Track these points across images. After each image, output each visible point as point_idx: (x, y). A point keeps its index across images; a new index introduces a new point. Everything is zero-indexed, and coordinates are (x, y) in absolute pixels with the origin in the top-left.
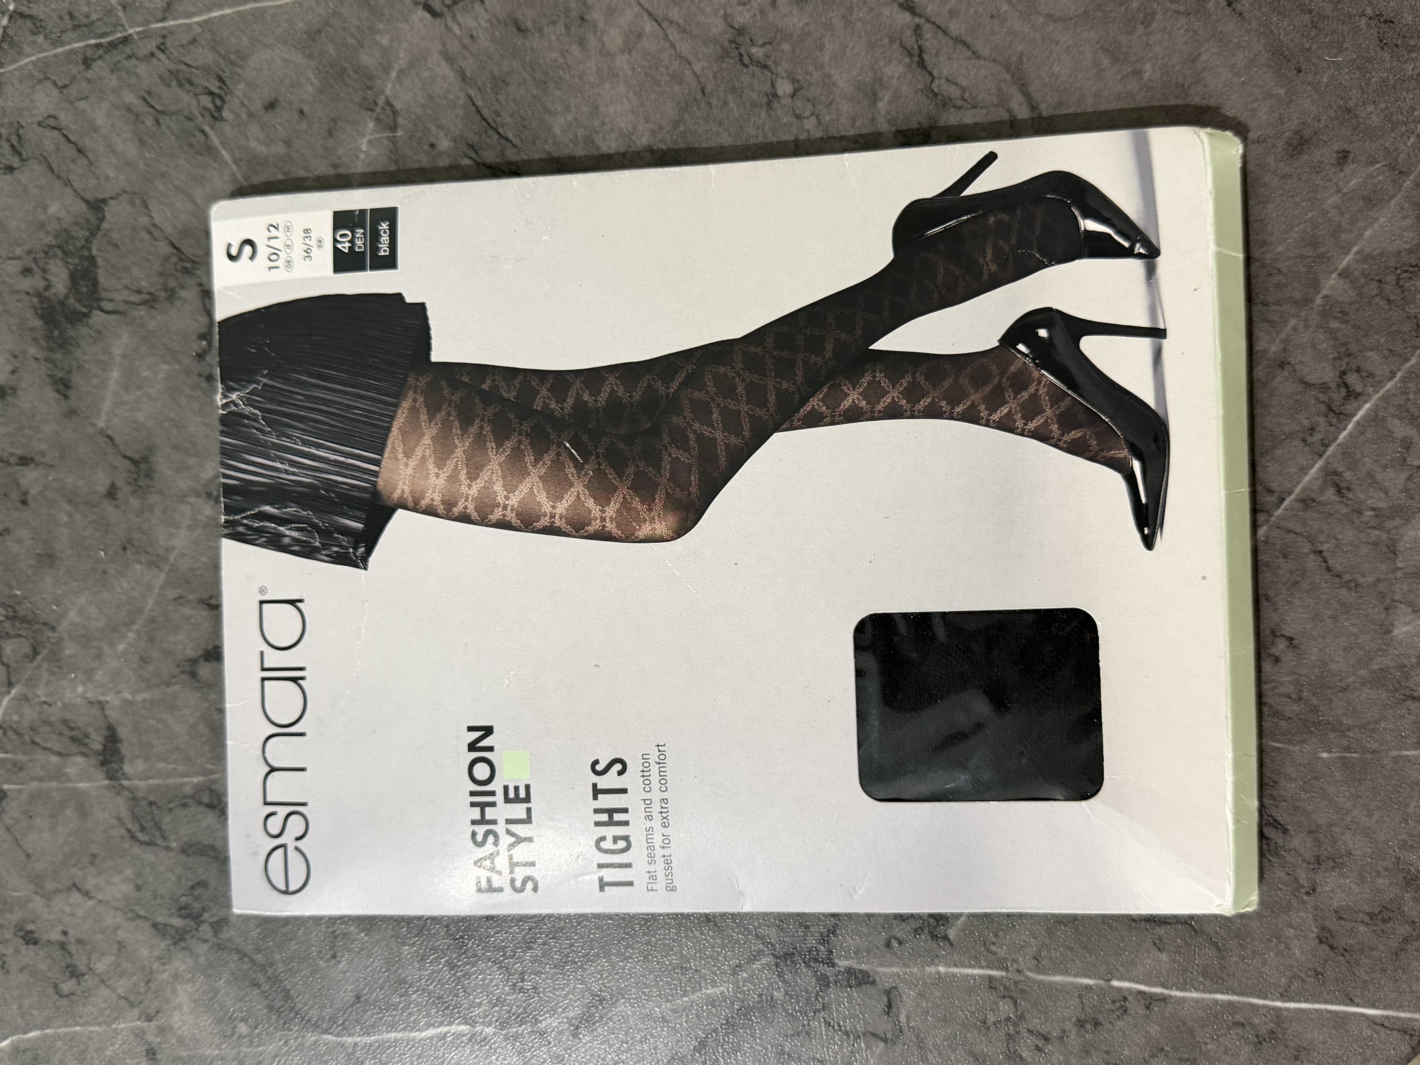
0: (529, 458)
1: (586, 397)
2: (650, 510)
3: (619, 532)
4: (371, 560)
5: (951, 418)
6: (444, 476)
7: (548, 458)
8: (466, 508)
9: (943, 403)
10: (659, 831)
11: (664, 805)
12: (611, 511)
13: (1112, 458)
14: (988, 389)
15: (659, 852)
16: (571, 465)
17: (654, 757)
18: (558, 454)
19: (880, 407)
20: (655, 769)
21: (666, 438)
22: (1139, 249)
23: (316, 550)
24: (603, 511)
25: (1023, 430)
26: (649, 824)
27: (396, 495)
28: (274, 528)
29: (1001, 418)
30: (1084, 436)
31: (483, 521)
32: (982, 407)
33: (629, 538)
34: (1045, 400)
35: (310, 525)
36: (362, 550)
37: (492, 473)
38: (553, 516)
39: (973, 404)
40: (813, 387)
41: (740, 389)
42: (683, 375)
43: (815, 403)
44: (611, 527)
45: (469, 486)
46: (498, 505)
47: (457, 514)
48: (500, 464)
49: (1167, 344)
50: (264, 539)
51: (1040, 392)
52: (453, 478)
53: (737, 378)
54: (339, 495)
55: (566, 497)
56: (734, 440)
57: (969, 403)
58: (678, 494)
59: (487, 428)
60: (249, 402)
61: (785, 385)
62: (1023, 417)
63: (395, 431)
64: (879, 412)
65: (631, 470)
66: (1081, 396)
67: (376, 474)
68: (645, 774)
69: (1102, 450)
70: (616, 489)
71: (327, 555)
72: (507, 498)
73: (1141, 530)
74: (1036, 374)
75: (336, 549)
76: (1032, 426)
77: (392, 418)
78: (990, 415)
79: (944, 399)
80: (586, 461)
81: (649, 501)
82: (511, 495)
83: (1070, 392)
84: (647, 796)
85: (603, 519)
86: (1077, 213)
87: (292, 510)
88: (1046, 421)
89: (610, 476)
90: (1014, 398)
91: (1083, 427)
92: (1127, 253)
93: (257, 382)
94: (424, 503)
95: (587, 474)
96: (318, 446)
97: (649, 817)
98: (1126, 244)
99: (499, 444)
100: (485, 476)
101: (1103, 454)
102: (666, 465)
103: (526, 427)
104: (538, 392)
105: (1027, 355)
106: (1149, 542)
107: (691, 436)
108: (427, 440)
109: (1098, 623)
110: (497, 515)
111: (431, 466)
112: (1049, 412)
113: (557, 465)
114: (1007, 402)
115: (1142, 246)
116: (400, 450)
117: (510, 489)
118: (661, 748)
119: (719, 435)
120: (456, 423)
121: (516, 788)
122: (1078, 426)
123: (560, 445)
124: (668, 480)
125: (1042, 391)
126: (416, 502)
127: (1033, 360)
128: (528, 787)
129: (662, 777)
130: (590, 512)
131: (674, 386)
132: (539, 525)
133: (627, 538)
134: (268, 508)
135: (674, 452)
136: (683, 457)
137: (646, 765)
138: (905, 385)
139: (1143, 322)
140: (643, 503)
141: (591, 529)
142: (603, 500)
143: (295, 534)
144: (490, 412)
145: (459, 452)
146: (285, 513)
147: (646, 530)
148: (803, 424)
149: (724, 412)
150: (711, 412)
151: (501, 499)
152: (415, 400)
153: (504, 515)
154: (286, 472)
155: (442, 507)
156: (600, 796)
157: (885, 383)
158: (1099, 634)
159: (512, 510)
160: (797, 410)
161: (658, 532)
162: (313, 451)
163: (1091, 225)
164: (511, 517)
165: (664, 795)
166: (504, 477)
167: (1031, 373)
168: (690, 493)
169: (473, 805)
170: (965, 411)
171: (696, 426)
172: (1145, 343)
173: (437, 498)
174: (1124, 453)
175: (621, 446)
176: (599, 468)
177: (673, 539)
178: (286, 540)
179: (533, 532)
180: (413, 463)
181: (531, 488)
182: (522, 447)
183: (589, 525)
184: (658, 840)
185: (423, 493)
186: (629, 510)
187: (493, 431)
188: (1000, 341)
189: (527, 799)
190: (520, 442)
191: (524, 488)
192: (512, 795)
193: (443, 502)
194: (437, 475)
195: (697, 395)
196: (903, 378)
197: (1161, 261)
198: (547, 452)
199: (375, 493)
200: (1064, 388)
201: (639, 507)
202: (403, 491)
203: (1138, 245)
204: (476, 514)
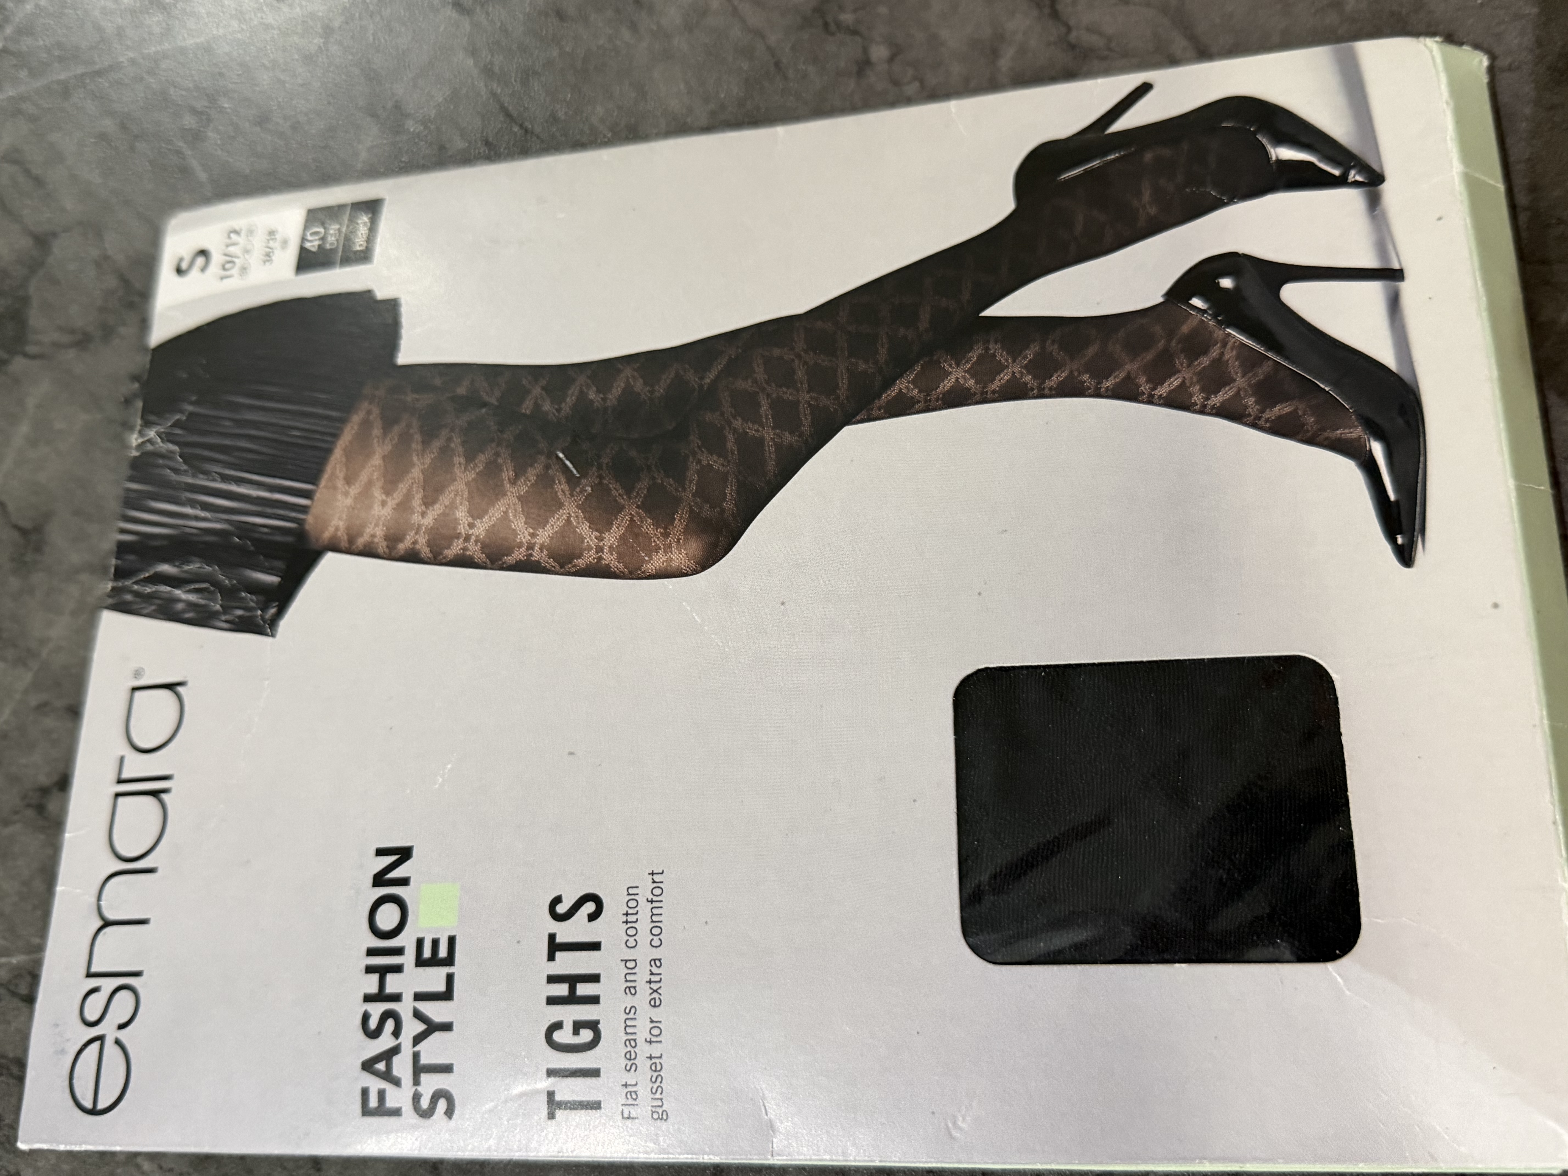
0: (508, 473)
1: (592, 395)
2: (666, 535)
3: (621, 566)
4: (284, 624)
5: (1097, 395)
6: (391, 503)
7: (532, 474)
8: (415, 543)
9: (1086, 377)
10: (645, 1013)
11: (655, 970)
12: (611, 538)
13: (1339, 440)
14: (1149, 356)
15: (643, 1050)
16: (563, 480)
17: (644, 892)
18: (547, 467)
19: (995, 385)
20: (645, 910)
21: (695, 440)
22: (1354, 176)
23: (214, 615)
24: (600, 539)
25: (1205, 406)
26: (629, 1001)
27: (327, 535)
28: (169, 592)
29: (1171, 392)
30: (1296, 410)
31: (437, 560)
32: (1142, 380)
33: (634, 573)
34: (1234, 367)
35: (212, 585)
36: (272, 611)
37: (456, 495)
38: (531, 547)
39: (1128, 377)
40: (901, 366)
41: (800, 374)
42: (724, 362)
43: (903, 385)
44: (609, 559)
45: (423, 514)
46: (458, 536)
47: (402, 552)
48: (467, 484)
49: (1406, 288)
50: (153, 608)
51: (1227, 357)
52: (404, 506)
53: (797, 362)
54: (256, 542)
55: (552, 521)
56: (788, 438)
57: (1122, 375)
58: (707, 511)
59: (456, 442)
60: (167, 437)
61: (862, 366)
62: (1202, 390)
63: (338, 454)
64: (994, 392)
65: (643, 485)
66: (1287, 358)
67: (304, 509)
68: (630, 918)
69: (1323, 429)
70: (621, 508)
71: (226, 621)
72: (471, 526)
73: (1392, 539)
74: (1219, 334)
75: (239, 612)
76: (1216, 400)
77: (336, 436)
78: (1154, 389)
79: (1086, 372)
80: (584, 475)
81: (664, 521)
82: (478, 522)
83: (1269, 354)
84: (629, 954)
85: (600, 549)
86: (1264, 141)
87: (194, 566)
88: (1238, 393)
89: (614, 492)
90: (1189, 366)
91: (1293, 399)
92: (1341, 182)
93: (181, 411)
94: (361, 542)
95: (583, 491)
96: (239, 481)
97: (631, 990)
98: (1336, 172)
99: (470, 458)
100: (445, 499)
101: (1326, 434)
102: (692, 475)
103: (508, 435)
104: (528, 392)
105: (1204, 312)
106: (1406, 556)
107: (730, 437)
108: (376, 460)
109: (1334, 676)
110: (455, 549)
111: (378, 494)
112: (1240, 381)
113: (545, 481)
114: (1179, 371)
115: (1359, 172)
116: (341, 475)
117: (476, 513)
118: (657, 878)
119: (768, 434)
120: (418, 437)
121: (435, 943)
122: (1285, 398)
123: (551, 455)
124: (694, 495)
125: (1229, 355)
126: (351, 540)
127: (1215, 316)
128: (452, 941)
129: (656, 925)
130: (582, 539)
131: (711, 376)
132: (510, 560)
133: (630, 572)
134: (165, 568)
135: (706, 459)
136: (716, 462)
137: (632, 904)
138: (1030, 357)
139: (1369, 262)
140: (657, 525)
141: (581, 563)
142: (601, 525)
143: (192, 598)
144: (463, 421)
145: (416, 473)
146: (186, 572)
147: (658, 561)
148: (885, 412)
149: (777, 405)
150: (759, 405)
151: (462, 529)
152: (369, 412)
153: (465, 549)
154: (197, 518)
155: (384, 544)
156: (558, 955)
157: (1002, 356)
158: (1339, 694)
159: (476, 541)
160: (879, 396)
161: (675, 564)
162: (234, 488)
163: (1286, 153)
164: (474, 550)
165: (656, 954)
166: (470, 499)
167: (1211, 333)
168: (723, 511)
169: (369, 970)
170: (1117, 385)
171: (738, 423)
172: (1374, 289)
173: (380, 532)
174: (1357, 432)
175: (633, 453)
176: (600, 483)
177: (695, 572)
178: (180, 606)
179: (501, 568)
180: (354, 490)
181: (506, 513)
182: (500, 461)
183: (580, 556)
184: (642, 1031)
185: (363, 526)
186: (636, 536)
187: (463, 443)
188: (1163, 296)
189: (449, 961)
190: (497, 454)
191: (495, 513)
192: (427, 953)
193: (387, 538)
194: (384, 504)
195: (742, 384)
196: (1028, 347)
197: (1388, 189)
198: (532, 465)
199: (301, 534)
200: (1262, 350)
201: (651, 530)
202: (337, 529)
203: (1352, 172)
204: (427, 550)
